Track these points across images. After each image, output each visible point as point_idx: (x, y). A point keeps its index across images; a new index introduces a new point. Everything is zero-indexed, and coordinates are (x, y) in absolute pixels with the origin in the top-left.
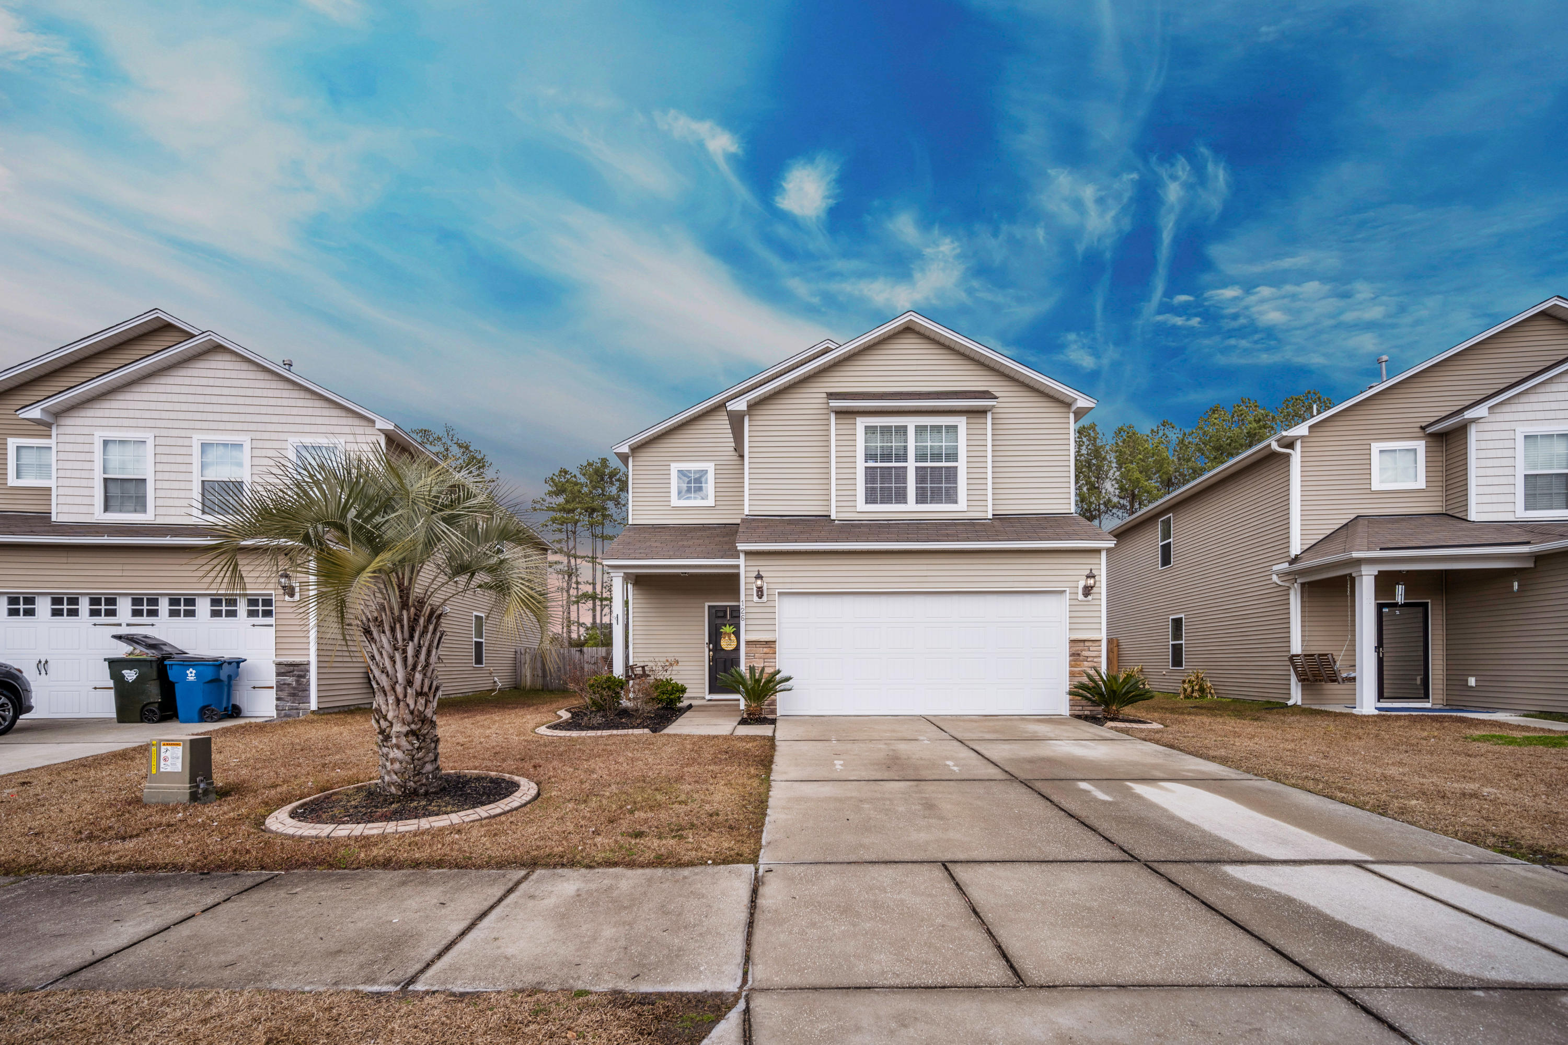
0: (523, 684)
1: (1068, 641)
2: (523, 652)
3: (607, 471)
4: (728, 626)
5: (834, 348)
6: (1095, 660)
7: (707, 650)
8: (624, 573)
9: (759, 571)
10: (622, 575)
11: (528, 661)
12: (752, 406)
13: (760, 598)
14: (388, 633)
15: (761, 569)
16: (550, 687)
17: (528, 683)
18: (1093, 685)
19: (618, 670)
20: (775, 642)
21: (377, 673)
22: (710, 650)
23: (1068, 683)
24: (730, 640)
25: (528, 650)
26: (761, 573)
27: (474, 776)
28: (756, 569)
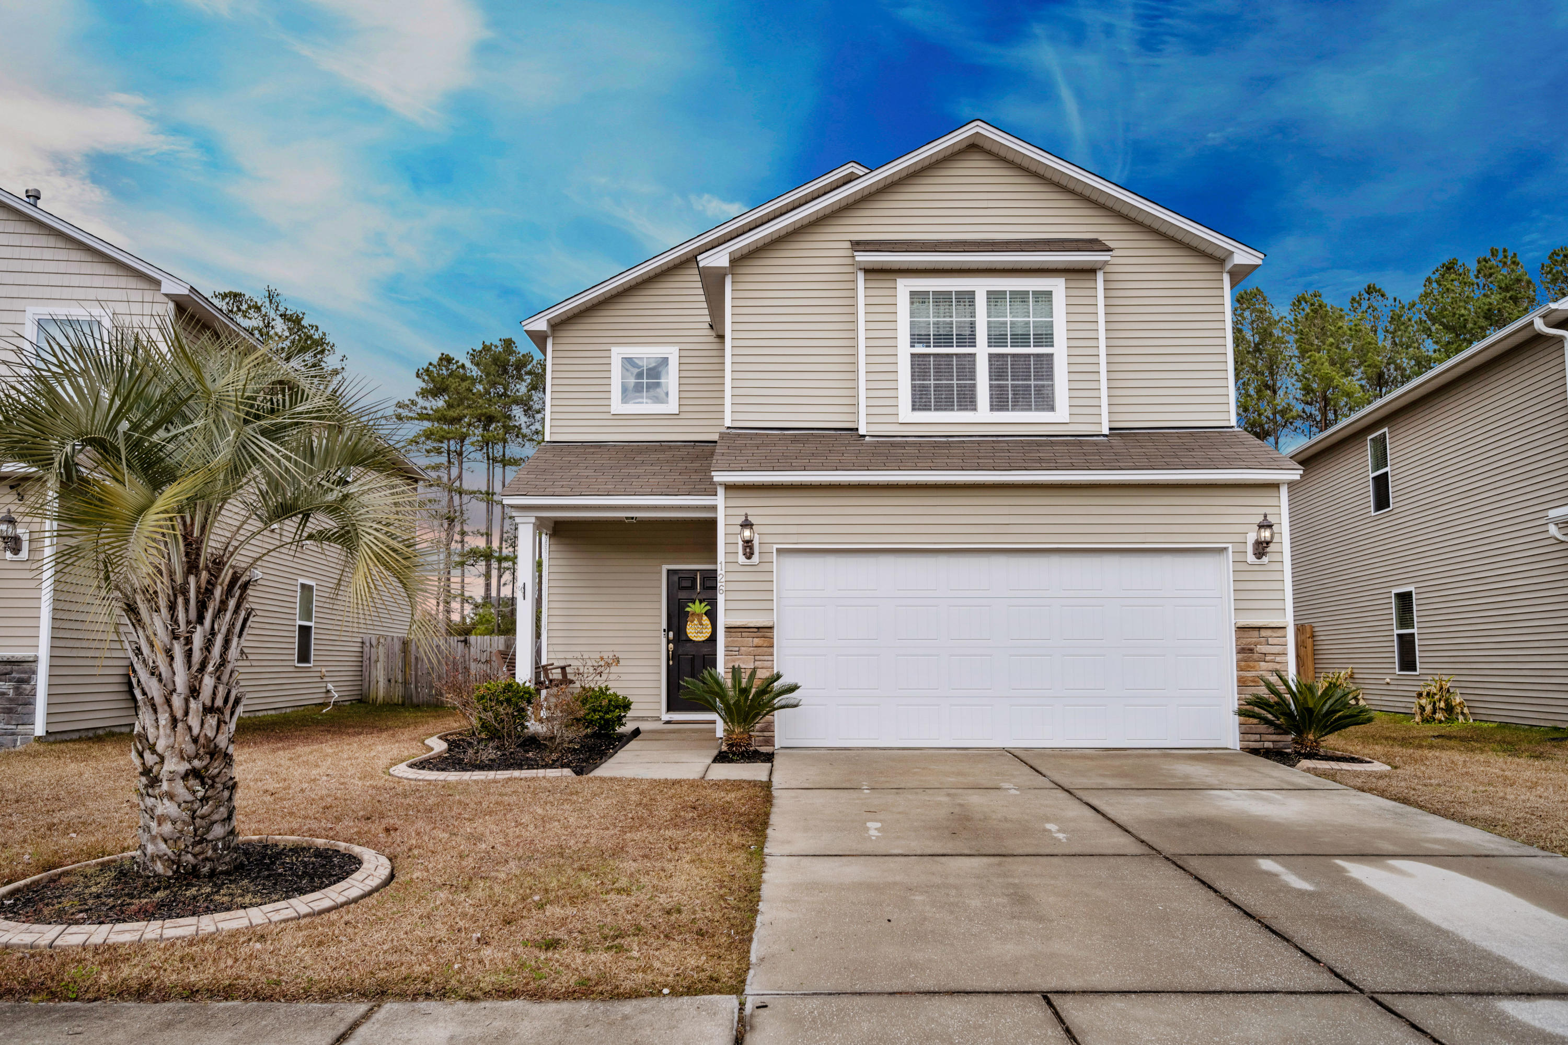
0: (372, 695)
1: (1233, 629)
2: (374, 642)
3: (512, 359)
4: (697, 602)
5: (861, 174)
6: (1278, 659)
7: (664, 641)
8: (537, 518)
9: (746, 516)
10: (533, 520)
11: (382, 658)
12: (737, 261)
13: (749, 558)
14: (164, 611)
15: (750, 511)
16: (415, 700)
17: (381, 694)
18: (1276, 699)
19: (524, 674)
20: (771, 628)
21: (143, 674)
22: (669, 642)
23: (1236, 696)
24: (701, 624)
25: (382, 640)
26: (749, 518)
27: (290, 845)
28: (743, 511)
